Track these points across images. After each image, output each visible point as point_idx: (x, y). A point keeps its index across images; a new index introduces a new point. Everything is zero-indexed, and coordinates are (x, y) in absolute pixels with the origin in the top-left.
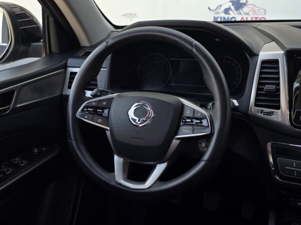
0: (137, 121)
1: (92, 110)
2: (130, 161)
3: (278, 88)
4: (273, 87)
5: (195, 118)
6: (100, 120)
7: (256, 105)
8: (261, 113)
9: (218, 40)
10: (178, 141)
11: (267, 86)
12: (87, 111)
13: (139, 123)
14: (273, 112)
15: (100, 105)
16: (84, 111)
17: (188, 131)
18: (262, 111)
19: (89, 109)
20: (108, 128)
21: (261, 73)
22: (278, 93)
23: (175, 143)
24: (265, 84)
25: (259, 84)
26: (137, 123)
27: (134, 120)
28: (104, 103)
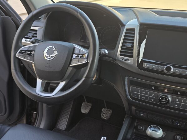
0: (48, 57)
3: (133, 45)
4: (130, 45)
5: (80, 54)
6: (29, 58)
7: (121, 55)
8: (123, 59)
9: (105, 15)
10: (72, 68)
11: (127, 44)
13: (49, 58)
14: (129, 59)
15: (29, 49)
17: (76, 62)
18: (123, 58)
19: (23, 52)
20: (33, 62)
21: (125, 36)
22: (132, 48)
23: (70, 69)
24: (126, 43)
25: (123, 42)
26: (48, 58)
27: (47, 57)
28: (32, 48)
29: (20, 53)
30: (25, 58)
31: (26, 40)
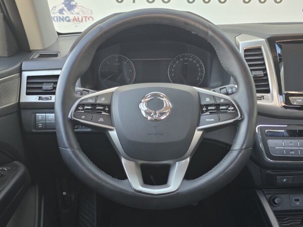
1: (89, 107)
2: (141, 162)
3: (265, 73)
4: (261, 72)
6: (101, 120)
10: (201, 133)
12: (82, 110)
14: (263, 96)
15: (98, 102)
16: (79, 110)
17: (213, 120)
19: (86, 107)
20: (113, 128)
22: (266, 78)
23: (198, 135)
28: (103, 99)
29: (77, 109)
30: (91, 120)
31: (40, 98)
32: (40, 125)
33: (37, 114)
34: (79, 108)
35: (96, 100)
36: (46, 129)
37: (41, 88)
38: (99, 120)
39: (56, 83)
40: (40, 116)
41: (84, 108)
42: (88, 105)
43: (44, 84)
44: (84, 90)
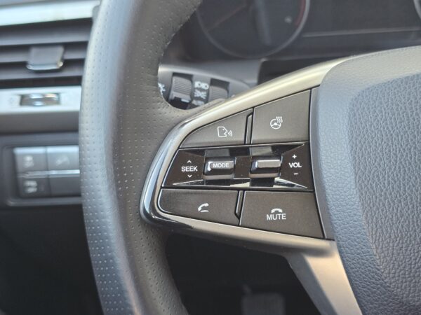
6: (277, 214)
12: (195, 176)
16: (184, 177)
19: (211, 164)
28: (277, 123)
31: (24, 100)
32: (32, 187)
33: (19, 151)
34: (184, 169)
35: (248, 130)
36: (51, 196)
37: (22, 65)
38: (269, 217)
39: (83, 46)
40: (27, 155)
41: (202, 166)
42: (218, 151)
43: (34, 51)
44: (175, 74)
